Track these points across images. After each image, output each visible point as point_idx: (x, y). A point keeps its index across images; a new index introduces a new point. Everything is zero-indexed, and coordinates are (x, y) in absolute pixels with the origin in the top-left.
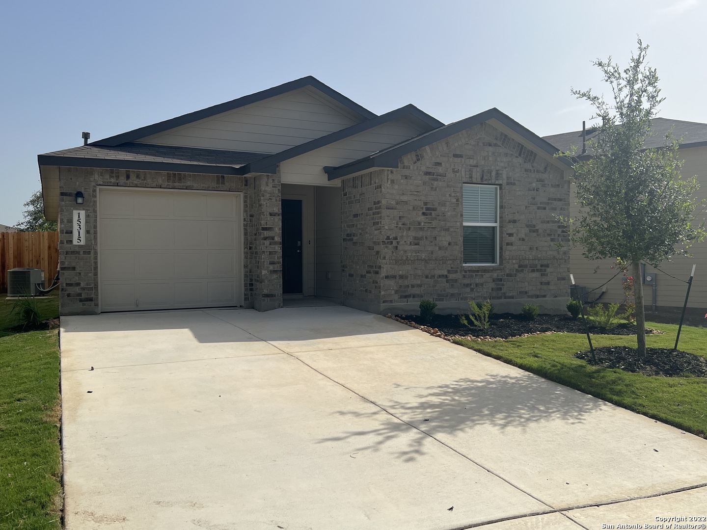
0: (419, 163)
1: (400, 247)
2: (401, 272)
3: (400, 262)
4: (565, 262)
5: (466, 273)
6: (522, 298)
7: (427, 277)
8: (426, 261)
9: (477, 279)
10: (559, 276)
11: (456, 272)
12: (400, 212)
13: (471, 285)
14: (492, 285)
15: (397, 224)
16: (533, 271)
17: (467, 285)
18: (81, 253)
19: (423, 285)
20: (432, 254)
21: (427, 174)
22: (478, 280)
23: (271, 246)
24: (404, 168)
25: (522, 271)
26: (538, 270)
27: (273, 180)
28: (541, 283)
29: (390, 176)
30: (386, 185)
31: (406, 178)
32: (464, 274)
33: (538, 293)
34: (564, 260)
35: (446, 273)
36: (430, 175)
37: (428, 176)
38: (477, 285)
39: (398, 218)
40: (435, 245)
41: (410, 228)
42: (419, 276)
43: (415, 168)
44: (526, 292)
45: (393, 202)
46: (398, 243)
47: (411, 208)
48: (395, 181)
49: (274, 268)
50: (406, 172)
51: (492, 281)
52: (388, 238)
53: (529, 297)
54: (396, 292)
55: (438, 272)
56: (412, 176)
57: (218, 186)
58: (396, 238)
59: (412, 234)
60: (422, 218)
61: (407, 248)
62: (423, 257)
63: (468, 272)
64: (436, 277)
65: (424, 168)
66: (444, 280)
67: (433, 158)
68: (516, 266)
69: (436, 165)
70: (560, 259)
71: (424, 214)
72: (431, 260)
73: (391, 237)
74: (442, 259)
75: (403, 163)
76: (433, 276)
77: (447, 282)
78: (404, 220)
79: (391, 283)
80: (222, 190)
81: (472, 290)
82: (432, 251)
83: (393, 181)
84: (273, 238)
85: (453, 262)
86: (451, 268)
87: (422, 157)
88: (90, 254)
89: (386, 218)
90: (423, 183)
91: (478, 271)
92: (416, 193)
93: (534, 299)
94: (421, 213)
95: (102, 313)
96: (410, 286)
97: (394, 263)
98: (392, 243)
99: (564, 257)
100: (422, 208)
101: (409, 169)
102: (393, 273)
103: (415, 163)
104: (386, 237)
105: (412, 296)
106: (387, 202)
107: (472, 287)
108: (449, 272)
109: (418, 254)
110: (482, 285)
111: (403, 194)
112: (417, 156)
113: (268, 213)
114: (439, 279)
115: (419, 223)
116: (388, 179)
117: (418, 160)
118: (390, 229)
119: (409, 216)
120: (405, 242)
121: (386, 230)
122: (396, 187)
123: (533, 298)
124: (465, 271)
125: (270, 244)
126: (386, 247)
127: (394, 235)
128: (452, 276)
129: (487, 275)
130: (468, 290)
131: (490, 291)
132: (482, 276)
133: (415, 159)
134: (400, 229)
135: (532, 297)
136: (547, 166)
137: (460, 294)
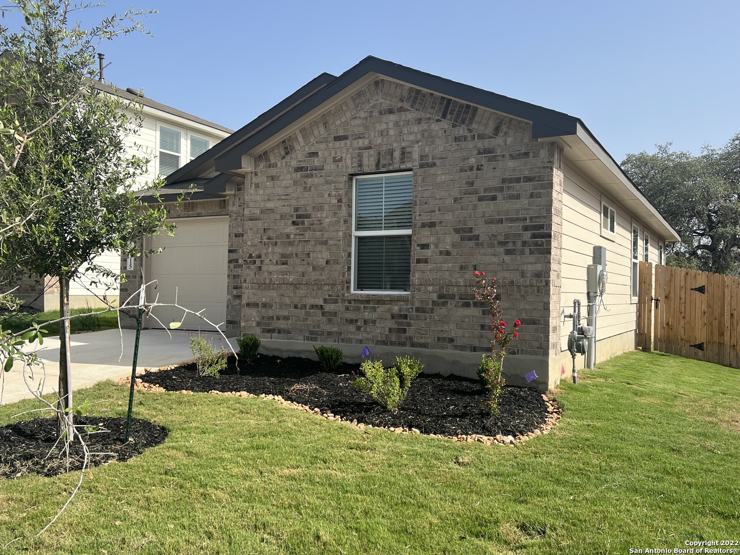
0: (288, 158)
1: (264, 268)
2: (264, 299)
3: (263, 286)
4: (538, 291)
5: (350, 303)
6: (443, 348)
7: (296, 307)
8: (296, 285)
9: (367, 313)
10: (524, 316)
11: (336, 301)
12: (264, 222)
13: (357, 321)
14: (391, 324)
15: (262, 238)
16: (467, 305)
17: (352, 321)
18: (131, 277)
19: (291, 317)
20: (303, 276)
21: (299, 169)
22: (367, 315)
23: (236, 269)
24: (270, 167)
25: (445, 304)
26: (475, 304)
27: (239, 199)
28: (483, 327)
29: (254, 179)
30: (249, 191)
31: (273, 179)
32: (347, 304)
33: (476, 343)
34: (536, 288)
35: (321, 303)
36: (302, 171)
37: (299, 173)
38: (366, 322)
39: (262, 231)
40: (308, 264)
41: (276, 244)
42: (286, 305)
43: (284, 164)
44: (452, 340)
45: (258, 212)
46: (262, 262)
47: (278, 217)
48: (260, 185)
49: (237, 293)
50: (273, 171)
51: (390, 317)
52: (251, 256)
53: (456, 347)
54: (258, 324)
55: (310, 301)
56: (279, 176)
57: (220, 210)
58: (259, 256)
59: (279, 250)
60: (291, 229)
61: (273, 268)
62: (291, 280)
63: (353, 302)
64: (308, 307)
65: (294, 163)
66: (319, 312)
67: (307, 147)
68: (434, 296)
69: (310, 157)
70: (526, 286)
71: (294, 223)
72: (301, 284)
73: (253, 255)
74: (316, 284)
75: (269, 160)
76: (304, 306)
77: (322, 316)
78: (270, 233)
79: (253, 313)
80: (224, 214)
81: (358, 328)
82: (304, 273)
83: (257, 186)
84: (237, 261)
85: (332, 287)
86: (329, 296)
87: (292, 148)
88: (136, 278)
89: (249, 231)
90: (294, 182)
91: (368, 302)
92: (284, 197)
93: (468, 353)
94: (290, 222)
95: (152, 329)
96: (275, 317)
97: (257, 288)
98: (255, 262)
99: (535, 282)
100: (292, 216)
101: (276, 166)
102: (255, 300)
103: (283, 158)
104: (248, 255)
105: (277, 330)
106: (250, 212)
107: (359, 324)
108: (325, 301)
109: (285, 276)
110: (374, 322)
111: (269, 200)
112: (286, 148)
113: (234, 235)
114: (312, 311)
115: (288, 236)
116: (251, 183)
117: (287, 153)
118: (253, 245)
119: (275, 228)
120: (270, 260)
121: (249, 246)
122: (261, 192)
123: (464, 351)
124: (348, 300)
125: (234, 268)
126: (249, 267)
127: (257, 253)
128: (329, 307)
129: (382, 309)
130: (352, 328)
131: (387, 333)
132: (374, 309)
133: (283, 153)
134: (265, 245)
135: (463, 348)
136: (500, 123)
137: (340, 333)
